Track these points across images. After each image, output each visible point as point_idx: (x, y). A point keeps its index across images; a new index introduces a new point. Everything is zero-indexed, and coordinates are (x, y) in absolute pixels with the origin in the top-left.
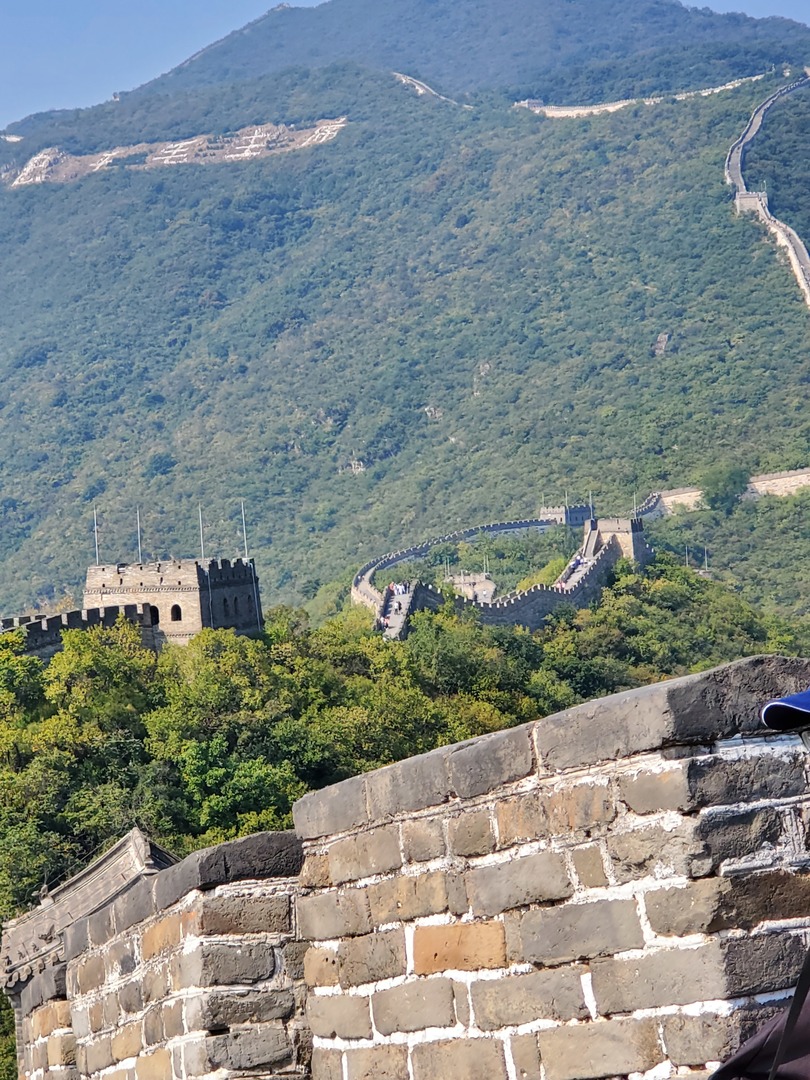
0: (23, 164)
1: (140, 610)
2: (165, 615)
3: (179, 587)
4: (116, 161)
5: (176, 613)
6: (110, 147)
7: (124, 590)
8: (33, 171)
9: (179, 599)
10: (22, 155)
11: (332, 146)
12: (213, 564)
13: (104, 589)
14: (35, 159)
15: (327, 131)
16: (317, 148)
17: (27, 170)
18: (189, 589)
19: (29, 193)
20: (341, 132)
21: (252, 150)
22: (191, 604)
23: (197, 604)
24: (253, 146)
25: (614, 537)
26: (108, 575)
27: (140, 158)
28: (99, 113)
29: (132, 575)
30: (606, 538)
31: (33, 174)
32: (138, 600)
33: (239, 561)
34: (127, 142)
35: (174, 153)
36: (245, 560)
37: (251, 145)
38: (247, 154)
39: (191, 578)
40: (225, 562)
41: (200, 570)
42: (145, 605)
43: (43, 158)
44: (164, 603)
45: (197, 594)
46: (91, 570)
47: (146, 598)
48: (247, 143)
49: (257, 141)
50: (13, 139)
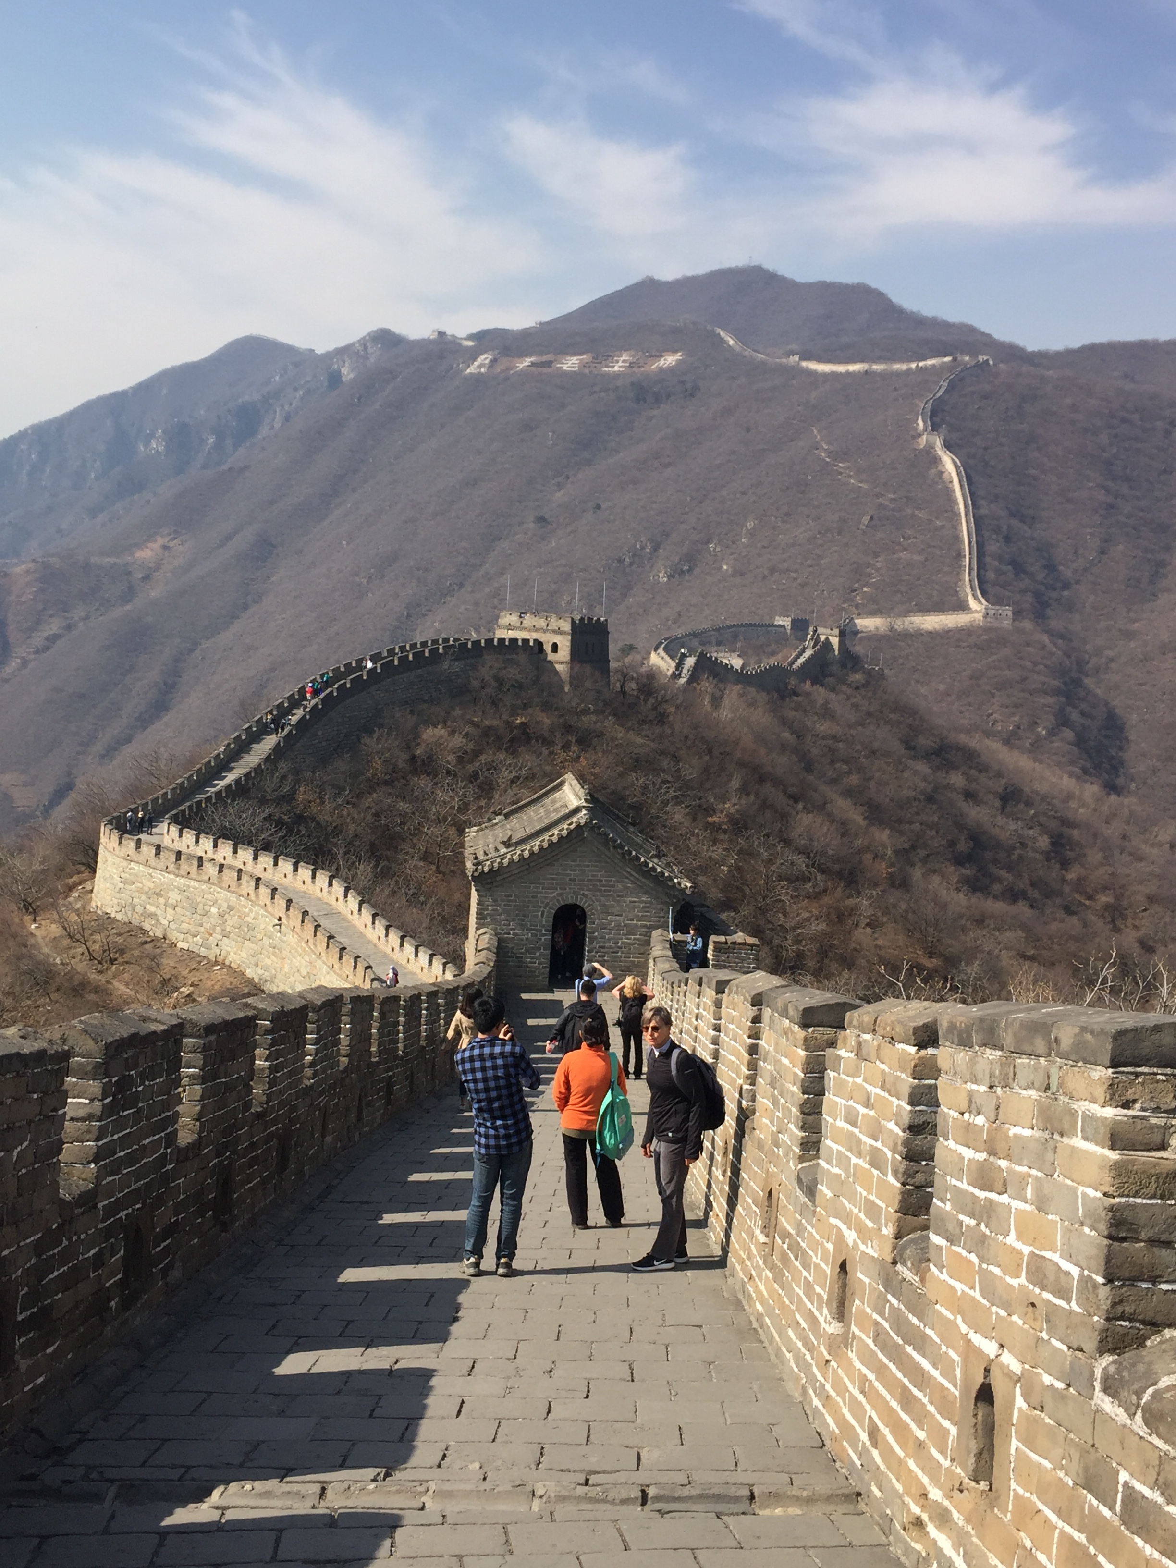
0: (475, 360)
1: (531, 643)
2: (548, 648)
3: (558, 632)
4: (533, 364)
5: (555, 648)
6: (530, 355)
7: (522, 628)
8: (480, 364)
9: (558, 639)
10: (473, 354)
11: (671, 370)
12: (582, 619)
13: (510, 627)
14: (483, 357)
15: (670, 360)
16: (661, 370)
17: (476, 363)
18: (565, 633)
19: (478, 379)
20: (679, 362)
21: (620, 367)
22: (565, 643)
23: (569, 644)
24: (620, 364)
25: (827, 639)
26: (513, 619)
27: (549, 364)
28: (525, 334)
29: (529, 620)
30: (823, 638)
31: (480, 367)
32: (532, 636)
33: (599, 619)
34: (542, 353)
35: (571, 363)
36: (602, 619)
37: (619, 365)
38: (616, 369)
39: (567, 626)
40: (590, 619)
41: (573, 622)
42: (536, 640)
43: (485, 359)
44: (548, 640)
45: (569, 637)
46: (503, 614)
47: (535, 635)
48: (617, 362)
49: (624, 361)
50: (470, 343)
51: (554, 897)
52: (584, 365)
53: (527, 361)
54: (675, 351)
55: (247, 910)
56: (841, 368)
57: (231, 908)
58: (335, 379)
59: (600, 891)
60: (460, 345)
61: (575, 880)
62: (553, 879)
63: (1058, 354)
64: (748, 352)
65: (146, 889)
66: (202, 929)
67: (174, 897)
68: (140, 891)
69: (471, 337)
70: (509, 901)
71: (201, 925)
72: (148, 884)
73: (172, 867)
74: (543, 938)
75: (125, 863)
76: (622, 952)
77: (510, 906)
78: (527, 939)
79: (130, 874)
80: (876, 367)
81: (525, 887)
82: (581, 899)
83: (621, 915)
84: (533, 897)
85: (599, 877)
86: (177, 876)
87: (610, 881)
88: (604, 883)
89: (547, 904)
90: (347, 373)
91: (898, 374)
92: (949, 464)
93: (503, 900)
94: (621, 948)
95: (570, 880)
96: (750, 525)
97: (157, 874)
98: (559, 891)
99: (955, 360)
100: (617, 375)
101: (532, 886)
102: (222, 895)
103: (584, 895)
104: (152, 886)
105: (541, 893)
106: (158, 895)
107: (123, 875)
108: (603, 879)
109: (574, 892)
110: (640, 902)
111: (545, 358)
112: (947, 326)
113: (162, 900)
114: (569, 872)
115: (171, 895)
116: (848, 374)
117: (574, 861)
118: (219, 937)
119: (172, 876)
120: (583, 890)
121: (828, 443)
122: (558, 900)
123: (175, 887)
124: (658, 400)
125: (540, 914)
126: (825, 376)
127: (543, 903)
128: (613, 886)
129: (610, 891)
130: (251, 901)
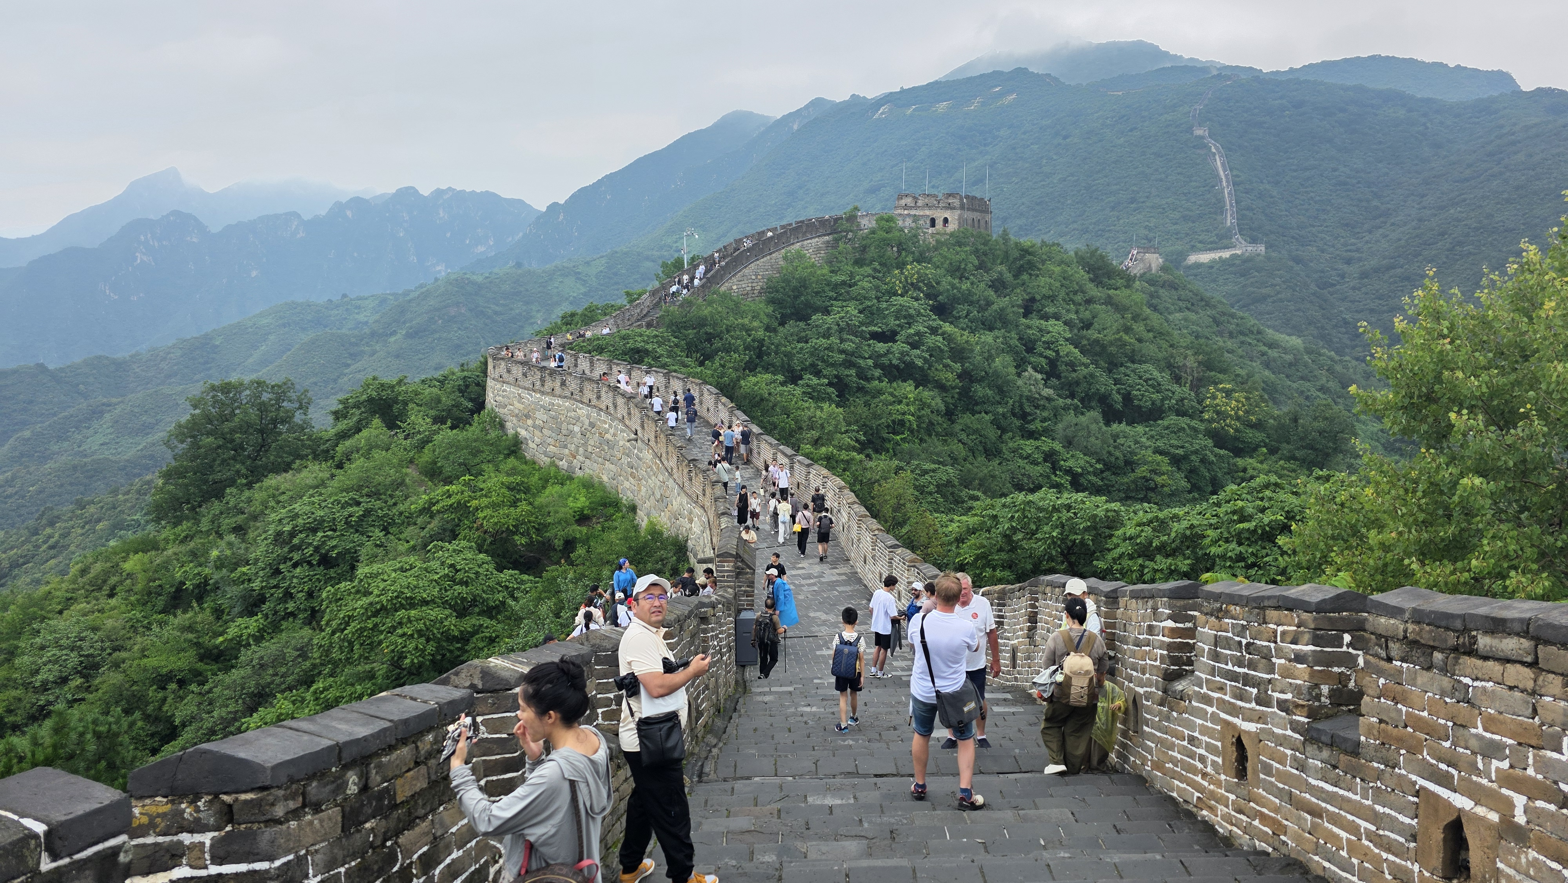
2: (939, 223)
3: (949, 207)
4: (916, 110)
6: (913, 104)
7: (916, 207)
8: (882, 113)
9: (948, 214)
10: (877, 108)
13: (906, 207)
14: (883, 109)
17: (879, 113)
18: (955, 209)
19: (881, 122)
26: (909, 200)
27: (927, 109)
29: (922, 200)
32: (925, 213)
35: (941, 107)
40: (975, 196)
44: (940, 216)
45: (958, 212)
47: (928, 213)
52: (950, 107)
53: (912, 109)
55: (607, 426)
57: (592, 425)
58: (787, 131)
60: (869, 103)
65: (517, 411)
66: (566, 451)
67: (541, 416)
68: (512, 414)
71: (565, 447)
73: (537, 385)
75: (498, 386)
79: (503, 397)
86: (542, 394)
90: (796, 127)
97: (525, 394)
102: (583, 411)
104: (521, 406)
106: (528, 416)
107: (497, 398)
111: (924, 105)
118: (581, 458)
123: (541, 406)
130: (610, 414)
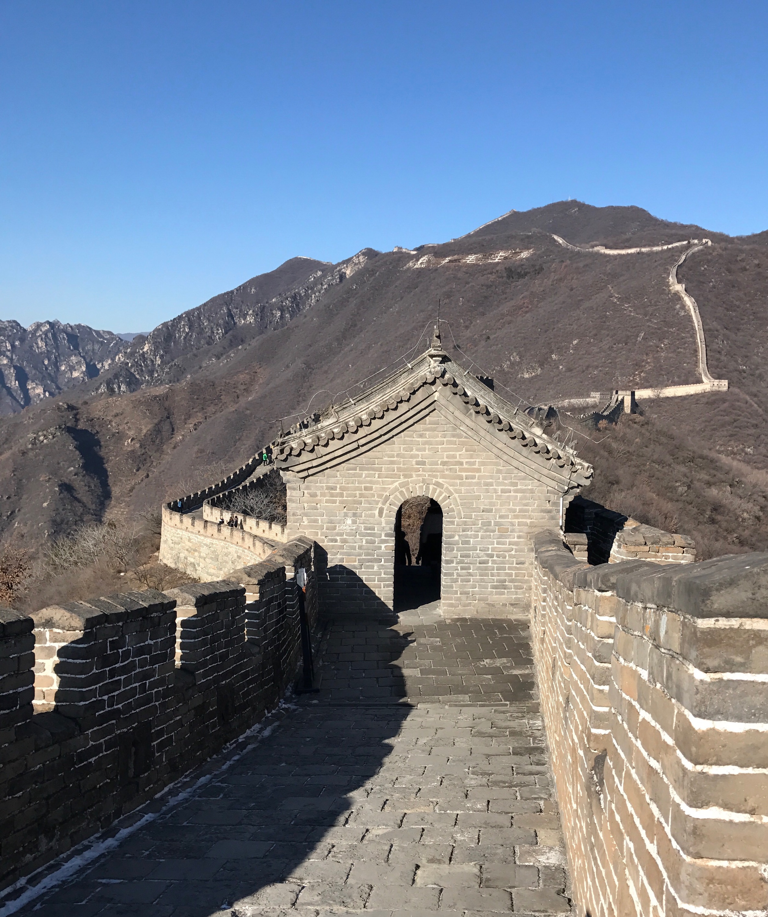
0: (417, 260)
4: (450, 261)
6: (448, 256)
10: (417, 258)
11: (527, 259)
14: (422, 259)
15: (526, 254)
16: (522, 259)
17: (419, 263)
20: (532, 255)
21: (499, 260)
24: (499, 258)
25: (624, 397)
28: (446, 246)
31: (421, 264)
34: (454, 255)
35: (471, 259)
38: (497, 260)
43: (424, 259)
48: (497, 257)
49: (501, 256)
50: (415, 253)
51: (396, 489)
52: (478, 259)
53: (447, 260)
54: (528, 249)
55: (249, 558)
56: (623, 252)
57: (239, 557)
58: (342, 276)
59: (461, 478)
60: (409, 254)
61: (423, 463)
62: (392, 463)
63: (748, 237)
64: (570, 246)
65: (187, 547)
67: (204, 550)
68: (183, 547)
69: (415, 250)
70: (332, 495)
71: (221, 569)
72: (188, 544)
73: (202, 531)
74: (383, 546)
75: (174, 530)
76: (494, 562)
77: (335, 502)
78: (360, 547)
79: (177, 537)
80: (644, 250)
81: (354, 475)
82: (434, 490)
83: (490, 511)
84: (366, 489)
85: (458, 459)
86: (206, 537)
87: (474, 463)
88: (465, 466)
89: (387, 498)
90: (348, 272)
91: (657, 253)
92: (689, 301)
93: (323, 495)
94: (492, 556)
95: (418, 463)
96: (575, 342)
97: (192, 536)
98: (402, 480)
99: (689, 242)
100: (498, 263)
101: (364, 473)
102: (233, 549)
103: (438, 484)
104: (190, 544)
105: (377, 483)
106: (195, 550)
107: (173, 538)
108: (464, 461)
109: (424, 481)
110: (516, 491)
111: (456, 257)
112: (683, 227)
113: (196, 554)
114: (414, 452)
115: (202, 549)
116: (628, 254)
117: (421, 436)
119: (202, 538)
120: (436, 477)
121: (618, 293)
122: (401, 493)
123: (204, 544)
124: (521, 276)
125: (377, 512)
126: (615, 257)
127: (380, 496)
128: (479, 470)
129: (473, 477)
130: (251, 552)
